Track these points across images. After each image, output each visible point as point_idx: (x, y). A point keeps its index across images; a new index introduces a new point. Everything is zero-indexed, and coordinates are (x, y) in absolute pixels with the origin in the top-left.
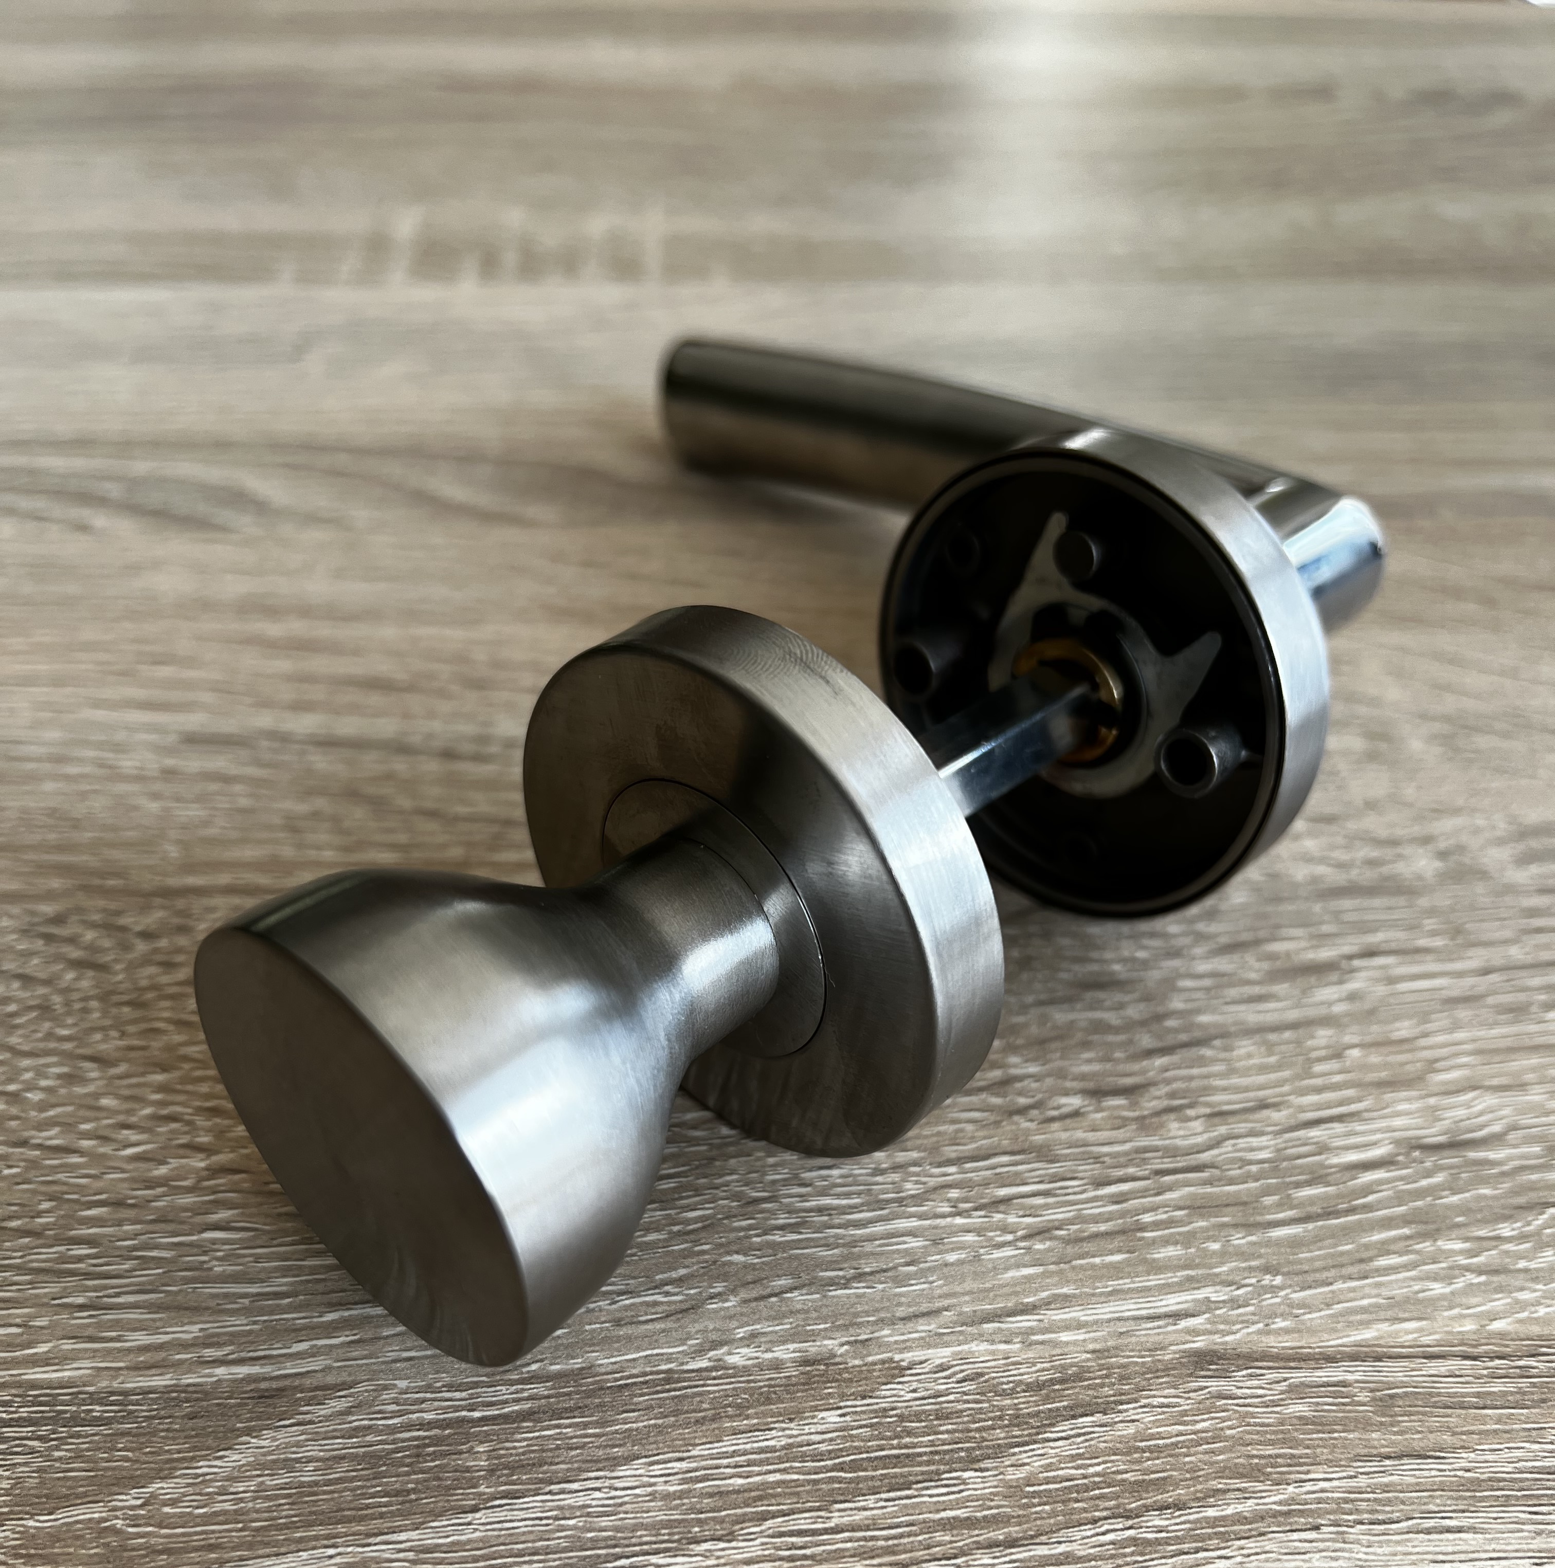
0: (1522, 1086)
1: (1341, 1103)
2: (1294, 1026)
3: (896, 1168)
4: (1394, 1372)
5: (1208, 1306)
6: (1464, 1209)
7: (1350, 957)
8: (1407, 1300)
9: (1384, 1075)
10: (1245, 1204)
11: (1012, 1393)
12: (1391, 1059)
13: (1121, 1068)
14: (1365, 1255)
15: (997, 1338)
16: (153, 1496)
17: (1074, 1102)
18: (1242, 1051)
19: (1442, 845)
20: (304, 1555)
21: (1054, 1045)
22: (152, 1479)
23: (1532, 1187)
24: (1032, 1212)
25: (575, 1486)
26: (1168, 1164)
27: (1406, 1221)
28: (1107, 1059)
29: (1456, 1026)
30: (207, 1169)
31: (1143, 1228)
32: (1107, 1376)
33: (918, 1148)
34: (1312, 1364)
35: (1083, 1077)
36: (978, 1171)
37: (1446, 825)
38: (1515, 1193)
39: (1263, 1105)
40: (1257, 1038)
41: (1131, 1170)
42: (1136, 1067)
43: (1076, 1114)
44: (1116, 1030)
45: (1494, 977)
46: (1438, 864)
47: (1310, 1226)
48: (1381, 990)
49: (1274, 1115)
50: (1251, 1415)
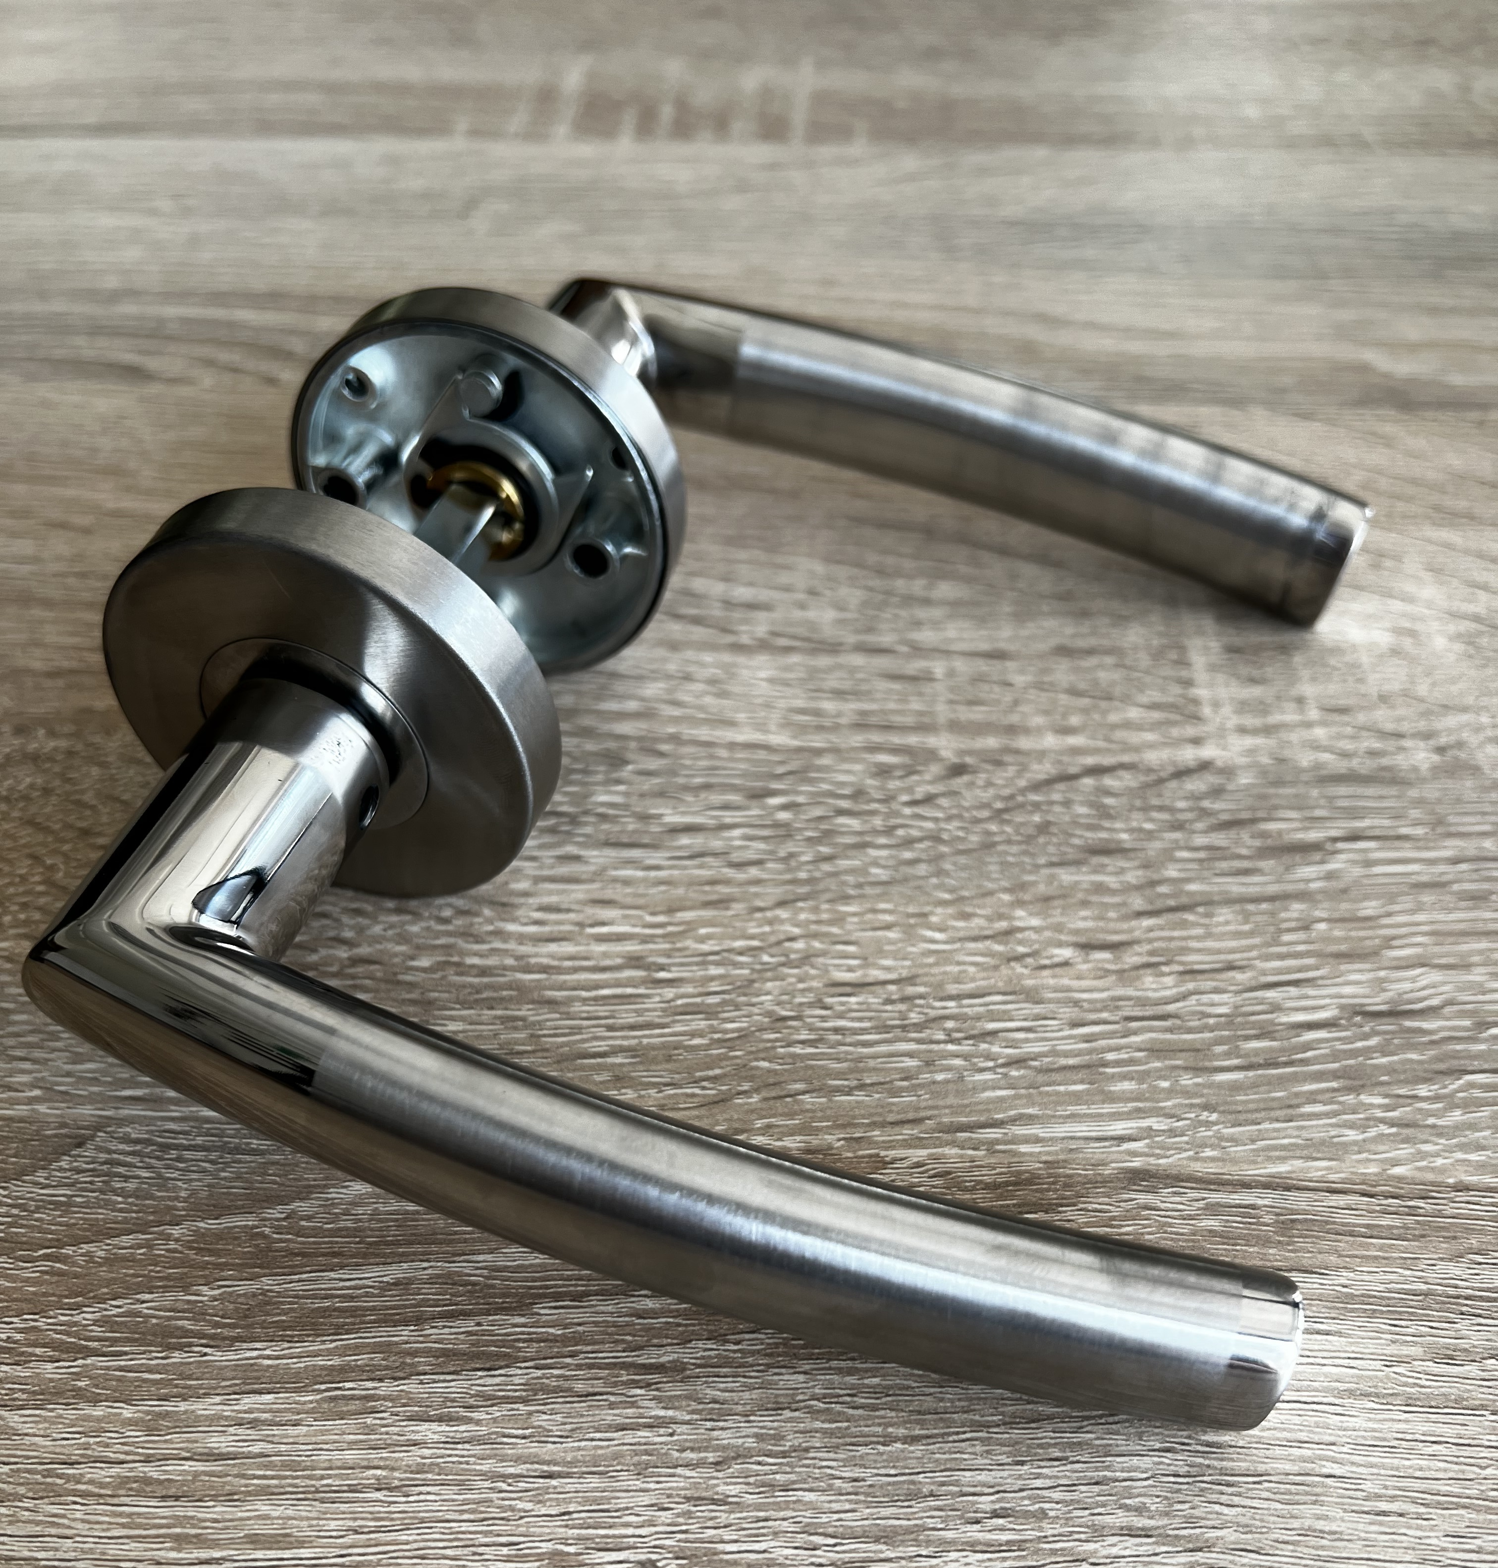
0: (1467, 967)
1: (1300, 970)
2: (1272, 899)
3: (904, 999)
4: (1299, 1201)
5: (1149, 1132)
6: (1390, 1070)
7: (1335, 840)
8: (1323, 1142)
9: (1343, 948)
10: (1198, 1050)
11: (972, 1190)
12: (1353, 934)
13: (1112, 925)
14: (1295, 1102)
15: (967, 1145)
16: (294, 1212)
17: (1066, 953)
18: (1221, 919)
19: (1443, 740)
20: (405, 1265)
21: (1056, 903)
22: (293, 1200)
23: (1456, 1055)
24: (1013, 1044)
26: (1137, 1012)
27: (1335, 1075)
28: (1101, 918)
29: (1419, 908)
30: (349, 959)
31: (1105, 1064)
32: (1054, 1183)
33: (924, 984)
34: (1230, 1188)
35: (1077, 932)
36: (972, 1007)
37: (1452, 721)
38: (1438, 1059)
39: (1231, 967)
40: (1237, 907)
41: (1105, 1015)
42: (1125, 926)
43: (1066, 964)
44: (1113, 892)
45: (1464, 867)
46: (1436, 758)
47: (1251, 1074)
48: (1357, 871)
49: (1239, 976)
50: (1171, 1225)
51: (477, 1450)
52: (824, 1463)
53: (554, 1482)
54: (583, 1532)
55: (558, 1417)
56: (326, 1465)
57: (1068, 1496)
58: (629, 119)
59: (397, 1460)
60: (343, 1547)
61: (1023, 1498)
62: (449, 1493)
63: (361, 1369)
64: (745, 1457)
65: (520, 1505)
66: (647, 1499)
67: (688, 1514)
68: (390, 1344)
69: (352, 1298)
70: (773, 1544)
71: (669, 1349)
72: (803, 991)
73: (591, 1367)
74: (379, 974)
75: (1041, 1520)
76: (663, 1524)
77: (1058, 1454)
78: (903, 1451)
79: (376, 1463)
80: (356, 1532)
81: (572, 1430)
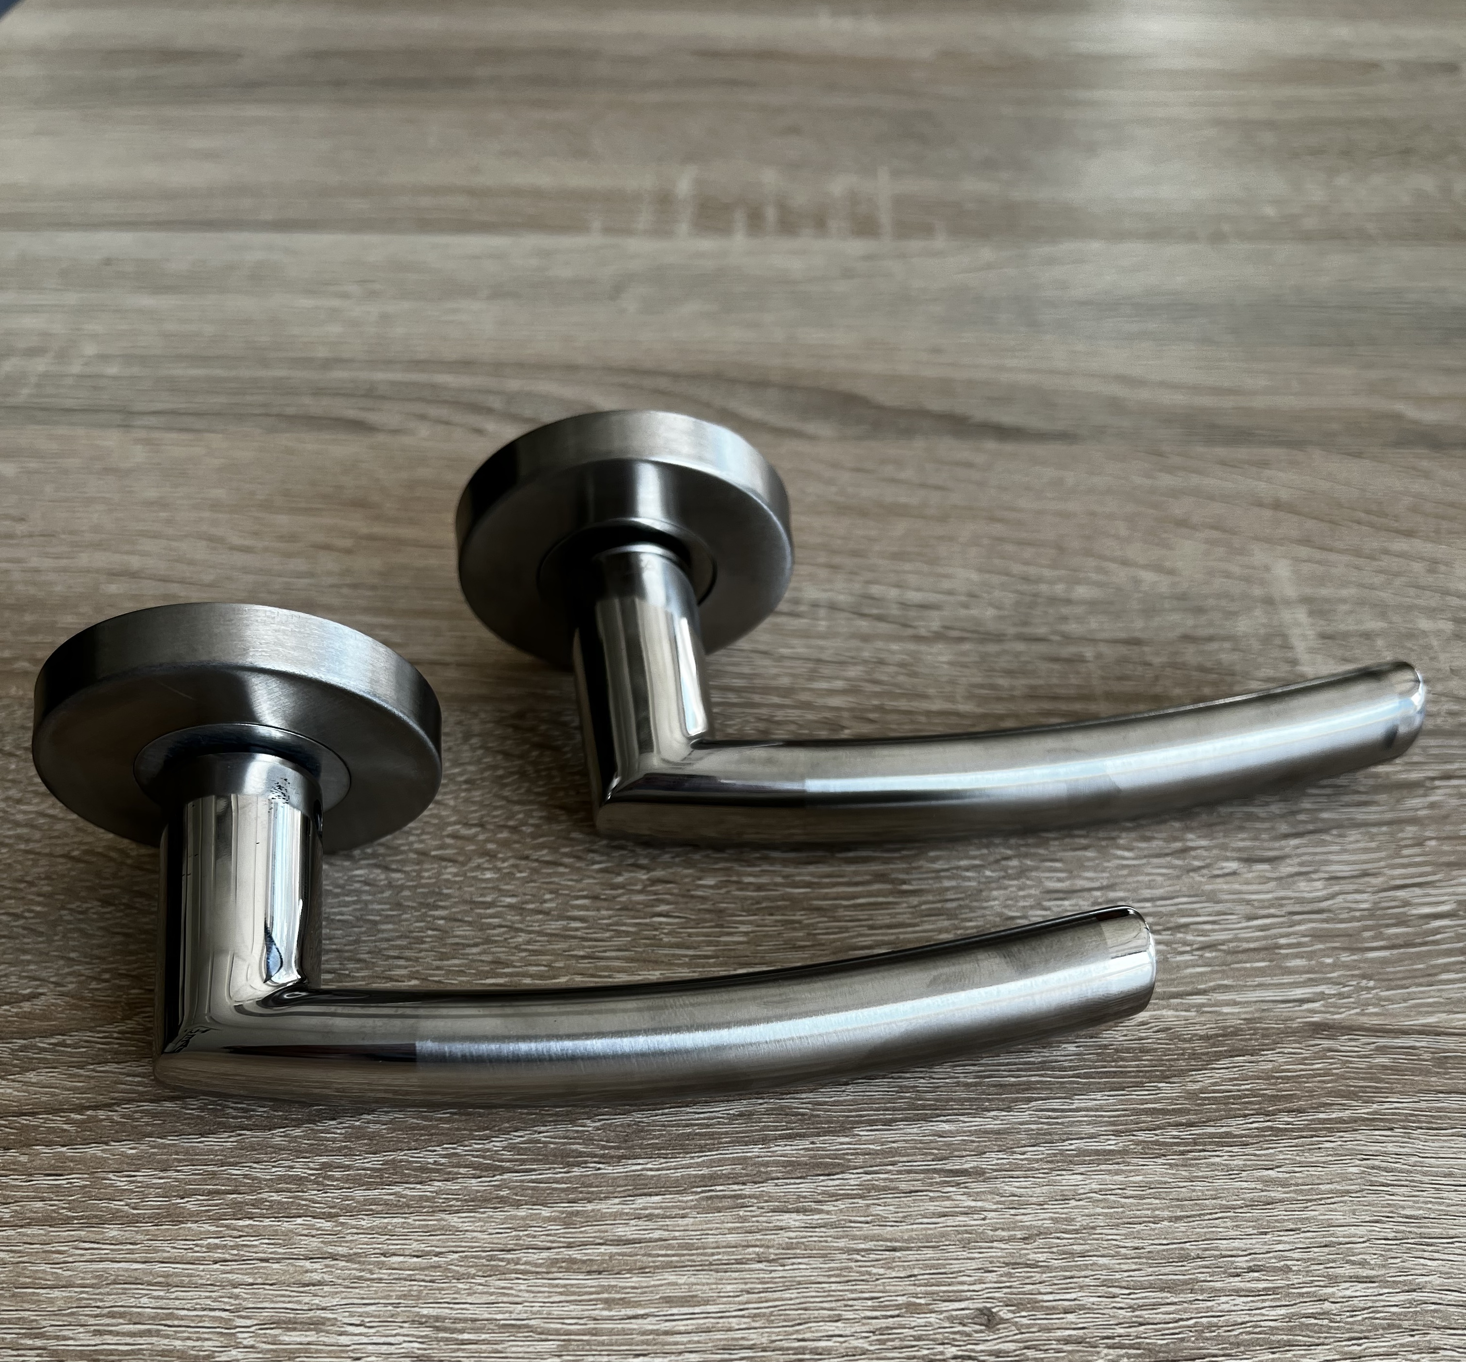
1: (1421, 875)
2: (1390, 823)
4: (1448, 1043)
5: (1322, 996)
7: (1433, 779)
8: (1460, 1000)
9: (1452, 858)
10: (1351, 936)
11: (1190, 1041)
12: (1458, 848)
13: (1266, 844)
14: (1433, 971)
15: (1179, 1008)
17: (1233, 866)
18: (1352, 839)
20: (745, 1102)
21: (1219, 828)
24: (1204, 933)
25: (908, 1075)
26: (1298, 908)
28: (1255, 839)
31: (1279, 947)
32: (1254, 1034)
34: (1392, 1035)
35: (1239, 850)
36: (1165, 907)
39: (1365, 874)
40: (1363, 830)
41: (1272, 911)
42: (1277, 844)
43: (1234, 873)
44: (1263, 820)
47: (1395, 952)
48: (1454, 802)
49: (1374, 881)
50: (1351, 1062)
51: (832, 1232)
52: (1110, 1237)
53: (898, 1254)
54: (929, 1288)
55: (891, 1208)
56: (714, 1245)
57: (1305, 1256)
59: (770, 1240)
60: (740, 1303)
61: (1270, 1258)
62: (816, 1263)
63: (727, 1177)
64: (1046, 1233)
65: (874, 1270)
66: (974, 1265)
67: (1009, 1275)
68: (746, 1158)
69: (708, 1126)
70: (1080, 1294)
71: (969, 1158)
72: (1024, 897)
73: (909, 1172)
74: (675, 891)
75: (1287, 1273)
76: (991, 1282)
77: (1292, 1226)
78: (1170, 1227)
79: (753, 1243)
80: (748, 1293)
81: (904, 1217)
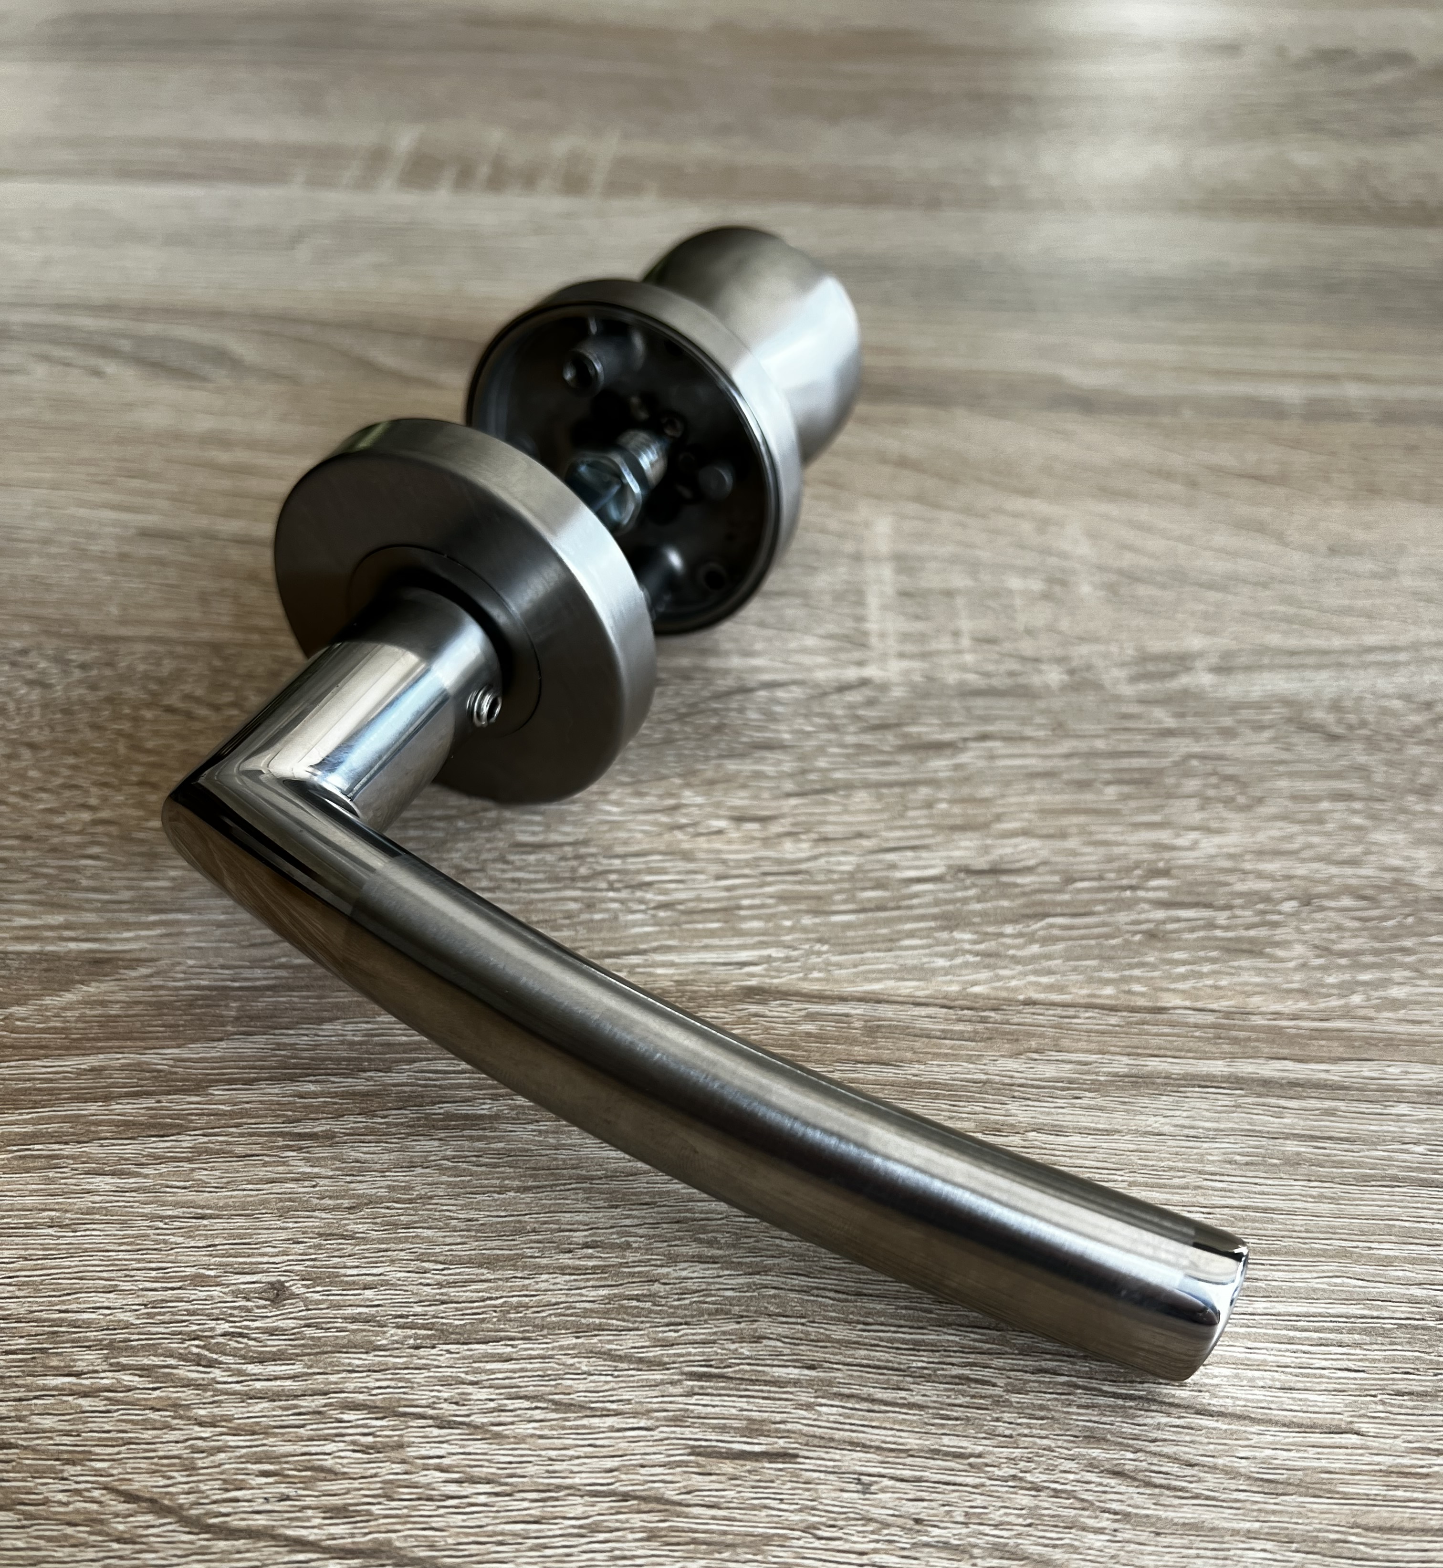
0: (1063, 836)
1: (919, 838)
2: (903, 784)
3: (576, 857)
4: (887, 1011)
5: (769, 959)
6: (983, 914)
7: (965, 740)
8: (915, 968)
9: (958, 821)
10: (820, 898)
12: (969, 811)
13: (765, 804)
14: (895, 936)
16: (11, 1014)
17: (722, 824)
18: (858, 799)
19: (1074, 664)
21: (720, 786)
22: (12, 1005)
23: (1042, 903)
24: (665, 892)
25: (292, 1032)
26: (775, 869)
27: (935, 917)
28: (756, 797)
29: (1029, 792)
31: (740, 908)
32: (681, 997)
34: (829, 1001)
35: (734, 808)
36: (634, 864)
37: (1084, 650)
38: (1026, 906)
39: (860, 835)
40: (873, 791)
41: (747, 871)
42: (776, 804)
43: (720, 832)
44: (769, 778)
45: (1076, 761)
46: (1065, 678)
47: (862, 916)
48: (982, 763)
49: (866, 843)
50: (774, 1029)
51: (142, 1197)
52: (445, 1208)
53: (205, 1222)
54: (224, 1259)
55: (217, 1173)
56: (9, 1207)
57: (651, 1232)
58: (449, 175)
59: (70, 1204)
60: (11, 1270)
61: (612, 1233)
62: (112, 1229)
63: (51, 1135)
64: (377, 1203)
65: (173, 1239)
66: (284, 1235)
67: (319, 1247)
68: (78, 1116)
69: (51, 1081)
70: (388, 1269)
71: (323, 1121)
72: (490, 850)
73: (251, 1135)
74: (115, 833)
75: (625, 1250)
76: (295, 1254)
77: (648, 1200)
78: (514, 1198)
79: (52, 1207)
80: (26, 1259)
81: (228, 1183)
